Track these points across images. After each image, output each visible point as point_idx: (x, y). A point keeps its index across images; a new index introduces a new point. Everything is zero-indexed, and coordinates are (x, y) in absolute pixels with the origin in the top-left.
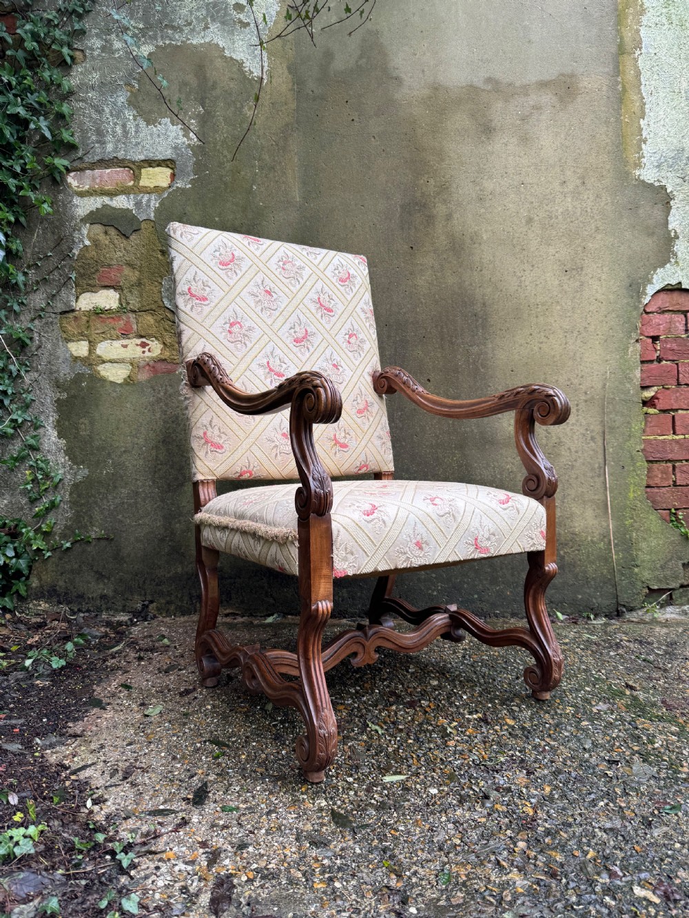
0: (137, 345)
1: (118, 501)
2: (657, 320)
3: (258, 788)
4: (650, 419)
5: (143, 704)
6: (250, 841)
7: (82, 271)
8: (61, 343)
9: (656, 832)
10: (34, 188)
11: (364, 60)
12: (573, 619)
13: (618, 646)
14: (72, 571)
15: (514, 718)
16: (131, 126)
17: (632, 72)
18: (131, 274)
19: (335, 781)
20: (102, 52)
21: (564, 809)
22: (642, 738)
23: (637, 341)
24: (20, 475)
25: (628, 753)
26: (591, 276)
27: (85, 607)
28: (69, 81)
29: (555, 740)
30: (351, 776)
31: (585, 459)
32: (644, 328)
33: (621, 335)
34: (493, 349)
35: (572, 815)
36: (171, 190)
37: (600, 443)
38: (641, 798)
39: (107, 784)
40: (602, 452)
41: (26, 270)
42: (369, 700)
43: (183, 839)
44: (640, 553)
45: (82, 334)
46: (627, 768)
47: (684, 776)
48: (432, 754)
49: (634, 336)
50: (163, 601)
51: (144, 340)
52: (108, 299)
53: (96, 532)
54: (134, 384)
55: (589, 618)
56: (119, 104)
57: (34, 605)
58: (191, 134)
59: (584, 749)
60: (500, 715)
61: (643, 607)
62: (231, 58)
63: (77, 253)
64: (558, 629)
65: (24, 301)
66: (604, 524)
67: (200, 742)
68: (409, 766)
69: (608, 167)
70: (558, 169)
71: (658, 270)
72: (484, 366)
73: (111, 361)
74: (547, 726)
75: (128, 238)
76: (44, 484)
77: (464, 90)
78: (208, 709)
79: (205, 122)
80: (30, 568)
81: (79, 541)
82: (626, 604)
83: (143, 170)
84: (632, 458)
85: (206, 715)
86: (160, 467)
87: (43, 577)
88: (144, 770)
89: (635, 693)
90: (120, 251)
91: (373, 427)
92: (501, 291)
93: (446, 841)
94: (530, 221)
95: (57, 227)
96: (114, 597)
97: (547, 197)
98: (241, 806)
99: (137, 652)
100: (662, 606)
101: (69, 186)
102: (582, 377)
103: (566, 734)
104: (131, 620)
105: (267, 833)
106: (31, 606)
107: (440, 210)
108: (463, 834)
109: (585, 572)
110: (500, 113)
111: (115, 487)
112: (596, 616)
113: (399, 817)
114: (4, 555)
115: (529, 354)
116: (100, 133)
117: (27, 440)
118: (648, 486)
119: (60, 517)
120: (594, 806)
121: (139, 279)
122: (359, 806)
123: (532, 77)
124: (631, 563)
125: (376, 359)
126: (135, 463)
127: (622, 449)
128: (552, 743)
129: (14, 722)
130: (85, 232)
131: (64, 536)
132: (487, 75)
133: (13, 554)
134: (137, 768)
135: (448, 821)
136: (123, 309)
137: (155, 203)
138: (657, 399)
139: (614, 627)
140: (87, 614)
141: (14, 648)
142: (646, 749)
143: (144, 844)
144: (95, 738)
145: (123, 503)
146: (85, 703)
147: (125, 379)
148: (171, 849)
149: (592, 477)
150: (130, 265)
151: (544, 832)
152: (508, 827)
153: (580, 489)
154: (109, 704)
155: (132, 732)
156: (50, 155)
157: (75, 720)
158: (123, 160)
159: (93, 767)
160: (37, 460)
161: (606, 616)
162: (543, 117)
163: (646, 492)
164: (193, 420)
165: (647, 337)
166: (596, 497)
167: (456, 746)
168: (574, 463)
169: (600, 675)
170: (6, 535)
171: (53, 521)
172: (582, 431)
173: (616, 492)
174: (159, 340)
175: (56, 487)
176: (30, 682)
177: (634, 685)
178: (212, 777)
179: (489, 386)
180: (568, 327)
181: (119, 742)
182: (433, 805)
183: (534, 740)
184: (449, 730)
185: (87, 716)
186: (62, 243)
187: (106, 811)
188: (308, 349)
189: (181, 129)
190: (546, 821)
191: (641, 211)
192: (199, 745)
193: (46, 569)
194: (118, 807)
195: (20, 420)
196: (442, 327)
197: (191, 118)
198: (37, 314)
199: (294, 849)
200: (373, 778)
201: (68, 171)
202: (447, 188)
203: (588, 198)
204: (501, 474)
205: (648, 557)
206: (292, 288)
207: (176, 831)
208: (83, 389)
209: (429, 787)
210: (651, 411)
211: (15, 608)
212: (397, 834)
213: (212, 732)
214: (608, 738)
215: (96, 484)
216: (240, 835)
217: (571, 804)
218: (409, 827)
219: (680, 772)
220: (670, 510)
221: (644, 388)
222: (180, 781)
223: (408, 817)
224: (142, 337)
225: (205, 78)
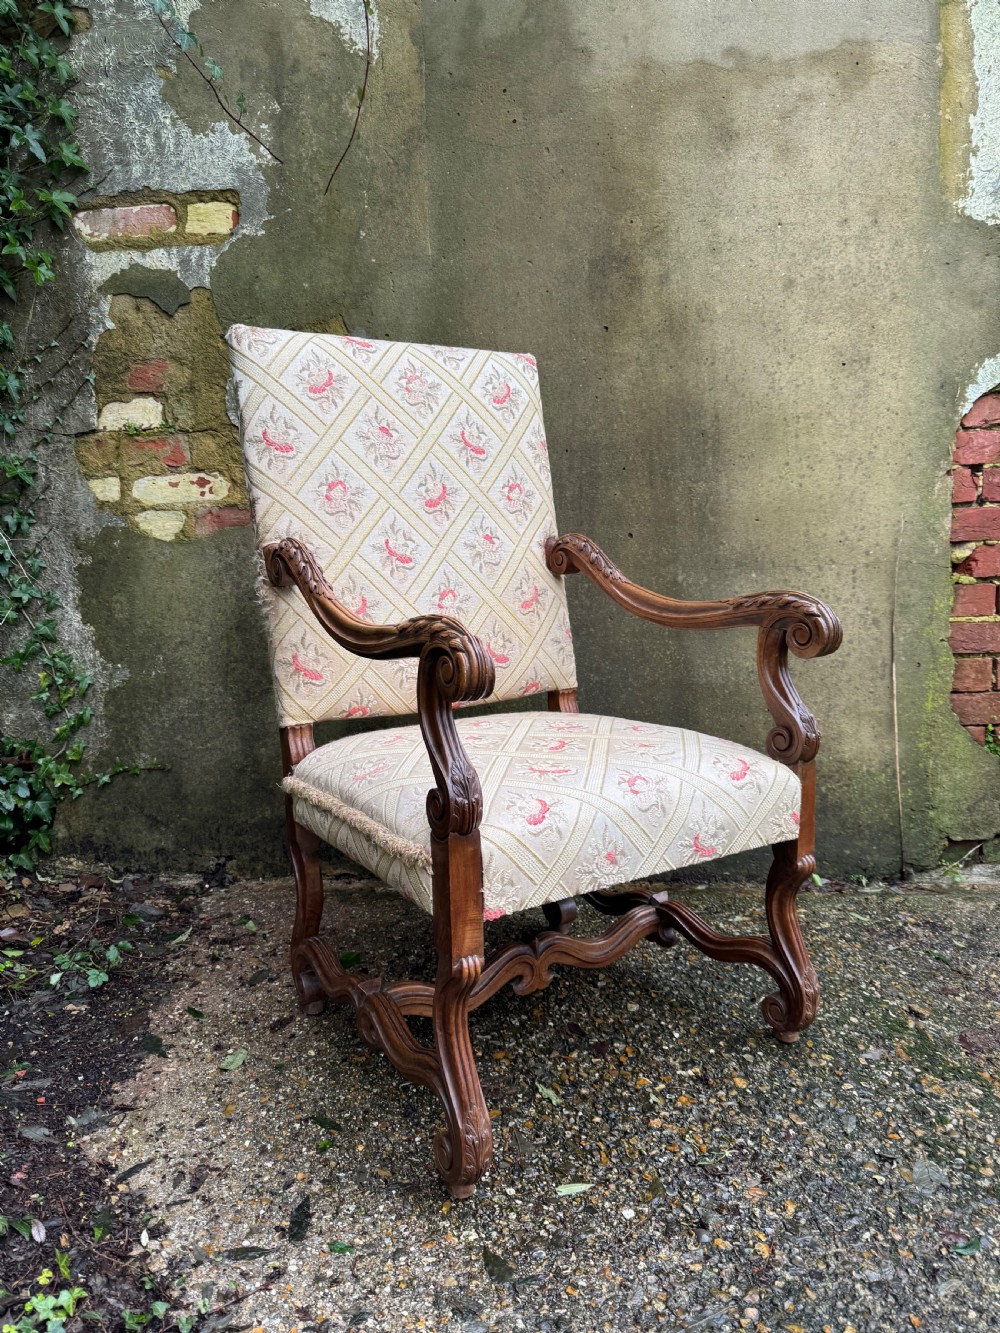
0: (192, 483)
1: (174, 715)
2: (981, 440)
3: (381, 1208)
4: (962, 592)
5: (218, 1047)
6: (369, 1308)
7: (104, 369)
8: (79, 482)
9: (944, 1289)
10: (23, 240)
11: (532, 20)
12: (837, 884)
13: (900, 933)
14: (114, 815)
15: (746, 1076)
16: (168, 136)
17: (960, 35)
18: (179, 373)
19: (489, 1194)
20: (118, 11)
21: (813, 1246)
22: (928, 1112)
23: (948, 473)
24: (30, 679)
25: (907, 1142)
26: (881, 371)
27: (134, 866)
28: (68, 62)
29: (803, 1117)
30: (512, 1184)
31: (862, 653)
32: (960, 452)
33: (925, 464)
34: (729, 487)
35: (825, 1257)
36: (234, 239)
37: (886, 628)
38: (924, 1225)
39: (170, 1200)
40: (888, 642)
41: (20, 370)
42: (539, 1040)
43: (276, 1303)
44: (938, 789)
45: (109, 467)
46: (905, 1170)
47: (986, 1183)
48: (629, 1143)
49: (944, 465)
50: (246, 857)
51: (202, 475)
52: (145, 413)
53: (145, 760)
54: (190, 543)
55: (859, 883)
56: (149, 99)
57: (62, 862)
58: (262, 148)
59: (845, 1134)
60: (726, 1070)
61: (939, 866)
62: (321, 20)
63: (95, 341)
64: (815, 903)
65: (21, 418)
66: (887, 747)
67: (299, 1121)
68: (595, 1166)
69: (915, 194)
70: (836, 199)
71: (987, 361)
72: (714, 513)
73: (154, 508)
74: (794, 1090)
75: (171, 316)
76: (66, 692)
77: (690, 69)
78: (310, 1057)
79: (283, 127)
80: (53, 812)
81: (121, 772)
82: (914, 862)
83: (190, 208)
84: (933, 651)
85: (307, 1069)
86: (233, 665)
87: (72, 824)
88: (222, 1174)
89: (923, 1024)
90: (160, 337)
91: (546, 625)
92: (743, 395)
93: (643, 1307)
94: (790, 284)
95: (62, 301)
96: (175, 852)
97: (818, 245)
98: (357, 1241)
99: (210, 945)
100: (967, 865)
101: (78, 234)
102: (863, 528)
103: (821, 1106)
104: (201, 886)
105: (394, 1294)
106: (57, 864)
107: (651, 267)
108: (670, 1294)
109: (856, 817)
110: (749, 106)
111: (170, 695)
112: (870, 879)
113: (578, 1262)
114: (15, 795)
115: (783, 493)
116: (121, 148)
117: (37, 628)
118: (955, 692)
119: (92, 738)
120: (856, 1240)
121: (191, 382)
122: (524, 1241)
123: (799, 47)
124: (924, 804)
125: (551, 518)
126: (197, 659)
127: (919, 637)
128: (800, 1123)
129: (38, 1083)
130: (106, 307)
131: (100, 766)
132: (727, 44)
133: (28, 794)
134: (211, 1170)
135: (649, 1269)
136: (168, 427)
137: (210, 261)
138: (975, 560)
139: (896, 899)
140: (137, 876)
141: (36, 942)
142: (934, 1135)
143: (221, 1313)
144: (152, 1112)
145: (182, 718)
146: (138, 1045)
147: (176, 535)
148: (259, 1323)
149: (872, 680)
150: (176, 359)
151: (783, 1288)
152: (734, 1280)
153: (855, 697)
154: (171, 1046)
155: (204, 1100)
156: (45, 185)
157: (124, 1077)
158: (158, 192)
159: (149, 1169)
160: (54, 656)
161: (884, 880)
162: (815, 113)
163: (952, 701)
164: (276, 637)
165: (964, 466)
166: (877, 709)
167: (661, 1129)
168: (846, 659)
169: (872, 992)
170: (16, 766)
171: (82, 745)
172: (860, 610)
173: (907, 700)
174: (224, 475)
175: (84, 696)
176: (58, 1007)
177: (921, 1011)
178: (316, 1187)
179: (722, 543)
180: (843, 452)
181: (185, 1121)
182: (628, 1240)
183: (774, 1117)
184: (653, 1098)
185: (140, 1071)
186: (71, 325)
187: (169, 1250)
188: (447, 516)
189: (246, 138)
190: (786, 1268)
191: (963, 267)
192: (297, 1126)
193: (77, 813)
194: (186, 1243)
195: (25, 598)
196: (651, 454)
197: (260, 121)
198: (41, 437)
199: (430, 1323)
200: (543, 1190)
201: (74, 209)
202: (662, 232)
203: (882, 246)
204: (736, 675)
205: (951, 795)
206: (421, 421)
207: (266, 1288)
208: (114, 550)
209: (623, 1205)
210: (965, 579)
211: (36, 868)
212: (576, 1293)
213: (316, 1102)
214: (880, 1114)
215: (141, 691)
216: (356, 1296)
217: (823, 1236)
218: (593, 1280)
219: (981, 1177)
220: (986, 726)
221: (955, 544)
222: (272, 1194)
223: (592, 1263)
224: (198, 470)
225: (280, 52)
